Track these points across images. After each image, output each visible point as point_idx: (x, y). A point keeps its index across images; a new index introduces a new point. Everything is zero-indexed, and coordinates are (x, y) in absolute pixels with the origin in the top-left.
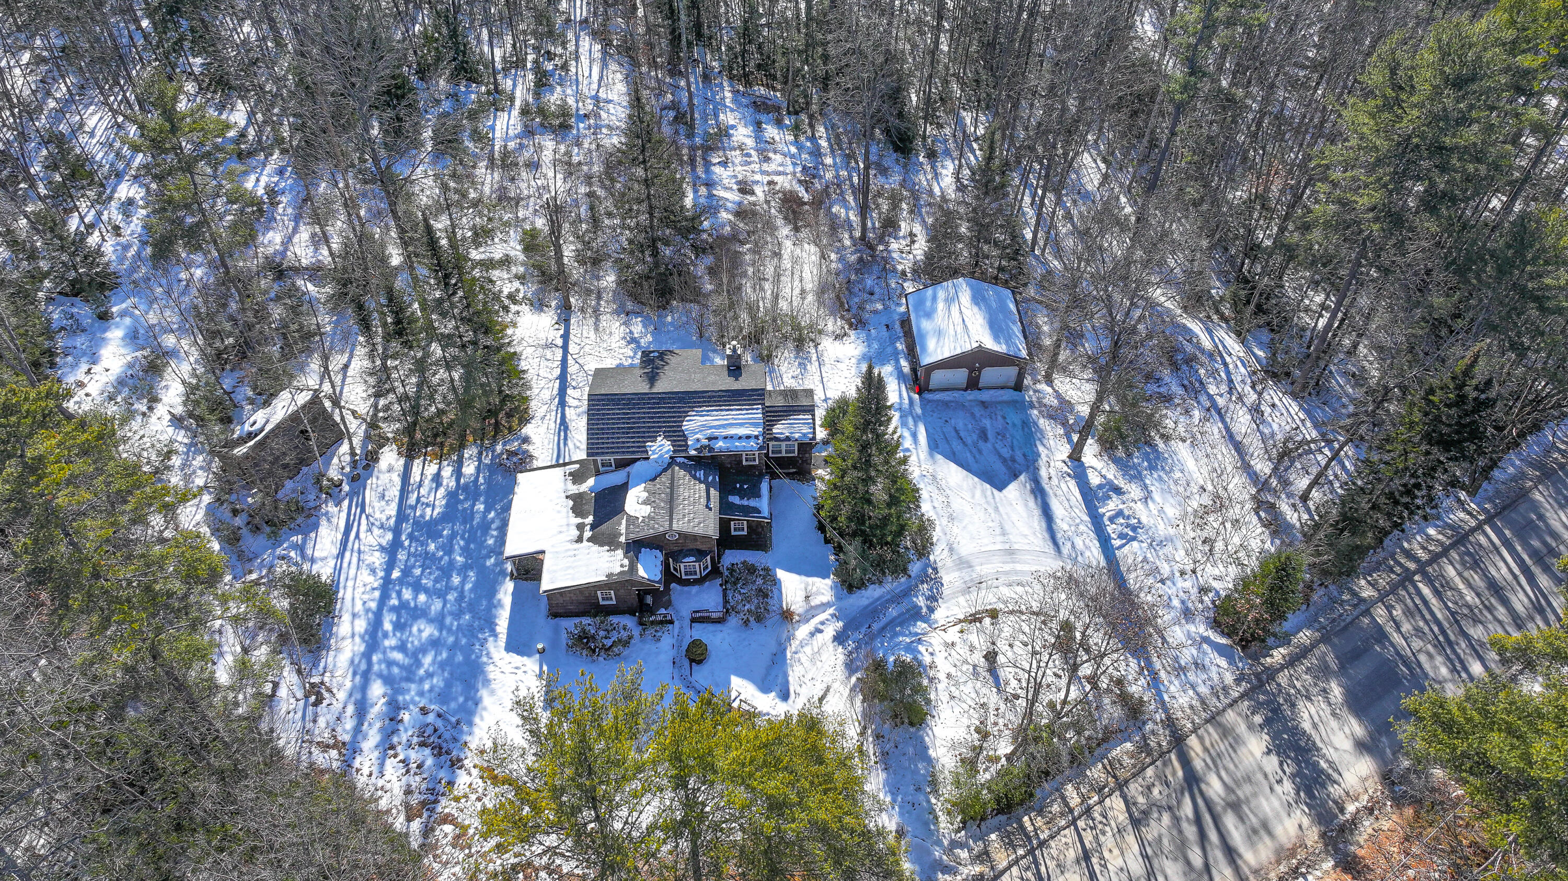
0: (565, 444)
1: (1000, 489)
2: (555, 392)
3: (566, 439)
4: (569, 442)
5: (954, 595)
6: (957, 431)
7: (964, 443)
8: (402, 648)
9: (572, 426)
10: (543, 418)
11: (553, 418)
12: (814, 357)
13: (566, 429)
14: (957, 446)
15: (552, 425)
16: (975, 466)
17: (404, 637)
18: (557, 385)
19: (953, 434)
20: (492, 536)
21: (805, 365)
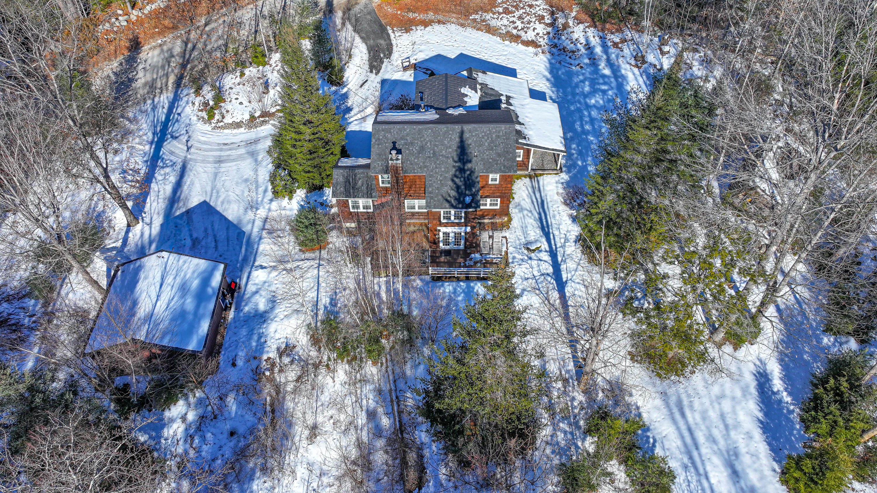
0: (540, 214)
1: (205, 202)
2: (563, 267)
3: (540, 219)
4: (537, 216)
5: (265, 137)
6: (216, 247)
7: (215, 236)
8: (604, 92)
9: (539, 232)
10: (567, 240)
11: (557, 239)
12: (321, 312)
13: (542, 228)
14: (222, 235)
15: (556, 233)
16: (216, 218)
17: (606, 97)
18: (564, 276)
19: (220, 245)
20: (574, 149)
21: (331, 303)
